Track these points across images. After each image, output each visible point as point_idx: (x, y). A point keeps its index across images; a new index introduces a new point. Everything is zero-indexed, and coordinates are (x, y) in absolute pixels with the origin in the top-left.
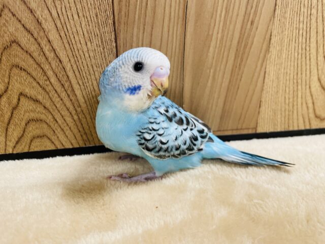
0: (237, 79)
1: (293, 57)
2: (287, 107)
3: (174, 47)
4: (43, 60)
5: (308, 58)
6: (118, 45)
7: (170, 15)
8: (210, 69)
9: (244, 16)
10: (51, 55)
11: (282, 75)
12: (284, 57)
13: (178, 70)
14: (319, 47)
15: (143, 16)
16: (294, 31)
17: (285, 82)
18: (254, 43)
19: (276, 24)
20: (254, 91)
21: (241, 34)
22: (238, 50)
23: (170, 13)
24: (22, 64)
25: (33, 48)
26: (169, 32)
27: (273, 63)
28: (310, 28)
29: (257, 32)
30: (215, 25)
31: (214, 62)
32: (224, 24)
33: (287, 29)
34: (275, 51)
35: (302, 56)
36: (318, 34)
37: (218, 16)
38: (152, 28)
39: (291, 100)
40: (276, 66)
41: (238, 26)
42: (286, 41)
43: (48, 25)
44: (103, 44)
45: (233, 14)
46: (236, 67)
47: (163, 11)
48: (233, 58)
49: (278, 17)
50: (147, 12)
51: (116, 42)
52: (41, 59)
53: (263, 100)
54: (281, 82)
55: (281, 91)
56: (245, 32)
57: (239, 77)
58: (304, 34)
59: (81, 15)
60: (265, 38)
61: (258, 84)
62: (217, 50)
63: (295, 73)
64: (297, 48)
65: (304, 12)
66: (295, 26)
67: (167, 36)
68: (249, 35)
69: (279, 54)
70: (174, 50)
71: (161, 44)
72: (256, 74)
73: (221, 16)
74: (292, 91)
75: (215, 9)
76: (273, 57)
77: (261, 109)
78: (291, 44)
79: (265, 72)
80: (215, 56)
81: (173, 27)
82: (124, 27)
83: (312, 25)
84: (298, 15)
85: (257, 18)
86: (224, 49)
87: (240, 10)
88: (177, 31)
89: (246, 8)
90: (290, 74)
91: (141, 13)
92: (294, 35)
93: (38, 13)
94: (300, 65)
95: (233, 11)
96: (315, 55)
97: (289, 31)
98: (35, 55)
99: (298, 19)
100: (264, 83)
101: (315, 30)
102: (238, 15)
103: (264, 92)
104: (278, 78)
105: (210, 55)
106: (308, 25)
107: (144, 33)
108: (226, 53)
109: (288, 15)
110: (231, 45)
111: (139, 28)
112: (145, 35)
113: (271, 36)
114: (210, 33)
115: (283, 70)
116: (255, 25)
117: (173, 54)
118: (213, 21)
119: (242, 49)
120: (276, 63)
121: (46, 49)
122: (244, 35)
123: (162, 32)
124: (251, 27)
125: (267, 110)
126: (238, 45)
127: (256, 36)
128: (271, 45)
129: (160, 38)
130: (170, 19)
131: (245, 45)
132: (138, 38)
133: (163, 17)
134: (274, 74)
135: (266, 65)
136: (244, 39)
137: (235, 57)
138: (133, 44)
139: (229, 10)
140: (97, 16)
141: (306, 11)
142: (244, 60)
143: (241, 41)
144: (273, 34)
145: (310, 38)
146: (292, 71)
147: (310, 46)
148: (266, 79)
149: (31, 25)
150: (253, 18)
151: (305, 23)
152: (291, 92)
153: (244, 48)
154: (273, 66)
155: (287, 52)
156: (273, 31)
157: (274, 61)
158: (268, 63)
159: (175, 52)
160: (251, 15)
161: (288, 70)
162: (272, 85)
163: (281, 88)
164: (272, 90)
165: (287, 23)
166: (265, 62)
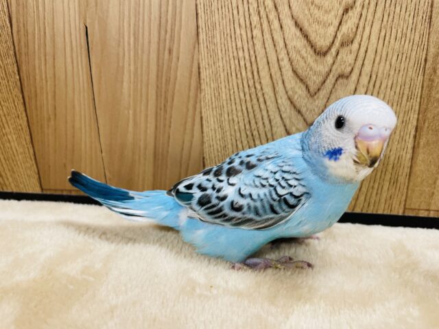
0: (165, 126)
1: (237, 97)
3: (81, 81)
5: (261, 100)
6: (22, 78)
7: (72, 45)
8: (128, 109)
9: (159, 43)
11: (227, 123)
12: (224, 97)
13: (90, 109)
14: (276, 85)
15: (42, 46)
16: (232, 62)
17: (233, 133)
18: (178, 78)
19: (203, 52)
20: (192, 143)
21: (158, 66)
22: (159, 86)
23: (71, 42)
26: (73, 63)
27: (211, 106)
28: (256, 57)
29: (179, 64)
30: (124, 55)
31: (131, 102)
32: (135, 53)
33: (220, 59)
34: (209, 89)
35: (250, 96)
36: (271, 65)
37: (126, 44)
38: (54, 59)
40: (215, 110)
41: (153, 56)
42: (222, 76)
44: (7, 77)
45: (143, 40)
46: (161, 109)
47: (63, 39)
48: (154, 97)
49: (203, 43)
50: (47, 41)
51: (19, 74)
53: (207, 157)
54: (228, 133)
55: (230, 146)
56: (163, 64)
57: (167, 122)
58: (248, 65)
60: (192, 71)
61: (195, 133)
63: (246, 121)
64: (241, 86)
65: (241, 34)
66: (231, 55)
67: (71, 68)
68: (169, 68)
69: (217, 94)
70: (81, 84)
71: (66, 77)
72: (190, 120)
73: (129, 44)
75: (121, 35)
76: (208, 97)
78: (230, 80)
79: (201, 118)
80: (132, 93)
81: (77, 57)
82: (26, 58)
83: (257, 53)
84: (233, 39)
85: (176, 46)
86: (141, 85)
87: (152, 36)
89: (159, 33)
90: (238, 122)
91: (40, 43)
92: (233, 67)
94: (250, 110)
95: (143, 37)
96: (272, 95)
97: (224, 61)
99: (234, 45)
100: (202, 132)
101: (265, 60)
102: (150, 42)
103: (206, 146)
105: (125, 91)
106: (252, 52)
107: (46, 64)
108: (144, 91)
109: (217, 40)
110: (148, 79)
111: (40, 59)
112: (47, 67)
113: (199, 68)
114: (121, 64)
115: (226, 116)
116: (175, 54)
117: (82, 89)
118: (121, 49)
119: (164, 85)
120: (214, 105)
122: (163, 68)
123: (65, 64)
124: (169, 57)
126: (157, 80)
127: (179, 68)
128: (202, 81)
129: (64, 69)
130: (72, 48)
131: (166, 80)
132: (41, 70)
133: (64, 46)
134: (214, 122)
135: (201, 108)
137: (157, 96)
138: (37, 77)
139: (138, 36)
141: (243, 32)
142: (170, 99)
143: (160, 76)
144: (201, 66)
145: (258, 72)
146: (241, 119)
147: (260, 83)
148: (205, 127)
150: (170, 45)
151: (246, 50)
153: (166, 84)
154: (211, 110)
155: (228, 91)
156: (200, 61)
157: (210, 102)
158: (202, 106)
159: (84, 87)
160: (167, 41)
161: (235, 116)
162: (216, 137)
163: (229, 141)
164: (217, 144)
165: (219, 51)
166: (198, 104)
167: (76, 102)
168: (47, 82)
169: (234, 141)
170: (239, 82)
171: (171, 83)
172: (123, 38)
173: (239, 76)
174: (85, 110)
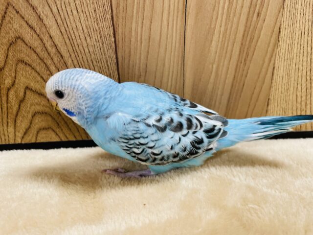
0: (242, 75)
1: (305, 51)
2: (299, 106)
3: (174, 41)
4: (46, 55)
6: (117, 40)
7: (169, 9)
8: (213, 64)
9: (250, 8)
10: (53, 51)
11: (293, 71)
12: (295, 51)
13: (178, 66)
15: (141, 9)
16: (307, 23)
17: (296, 78)
18: (261, 37)
19: (285, 15)
20: (262, 88)
21: (246, 27)
22: (244, 44)
23: (170, 6)
24: (26, 59)
25: (36, 44)
26: (168, 26)
27: (283, 58)
29: (264, 25)
30: (217, 18)
31: (217, 57)
32: (227, 17)
33: (298, 21)
34: (285, 45)
37: (221, 9)
38: (151, 22)
39: (304, 98)
41: (243, 18)
42: (297, 35)
43: (49, 21)
44: (102, 39)
45: (237, 5)
46: (241, 63)
47: (162, 4)
48: (237, 53)
49: (287, 8)
50: (146, 6)
51: (115, 37)
52: (44, 55)
53: (272, 98)
54: (293, 79)
55: (292, 89)
56: (250, 25)
57: (245, 73)
59: (80, 10)
60: (273, 31)
61: (266, 81)
62: (219, 44)
63: (309, 69)
67: (166, 30)
68: (255, 28)
69: (290, 49)
70: (174, 44)
71: (160, 38)
72: (264, 70)
73: (223, 8)
74: (305, 88)
76: (283, 51)
77: (269, 107)
78: (303, 38)
79: (274, 68)
80: (218, 50)
81: (173, 21)
82: (123, 21)
85: (264, 10)
86: (228, 44)
88: (177, 24)
90: (302, 70)
91: (139, 7)
92: (307, 27)
93: (40, 10)
95: (237, 3)
97: (301, 23)
98: (39, 50)
100: (272, 79)
102: (242, 7)
103: (273, 89)
104: (288, 75)
105: (213, 49)
107: (142, 27)
108: (229, 48)
109: (299, 6)
110: (235, 38)
111: (137, 23)
112: (144, 30)
113: (280, 28)
114: (213, 27)
115: (294, 65)
116: (262, 16)
117: (173, 48)
118: (215, 13)
119: (247, 43)
120: (286, 57)
121: (48, 44)
122: (250, 28)
123: (161, 26)
124: (257, 19)
125: (276, 108)
126: (243, 39)
127: (263, 28)
128: (280, 39)
129: (159, 32)
130: (169, 13)
131: (251, 39)
132: (137, 33)
133: (161, 11)
134: (283, 71)
135: (275, 60)
136: (250, 33)
137: (240, 51)
138: (132, 39)
140: (95, 11)
142: (250, 54)
143: (246, 35)
144: (282, 27)
146: (305, 67)
148: (275, 75)
149: (34, 22)
150: (259, 10)
152: (304, 90)
153: (250, 42)
154: (283, 61)
155: (299, 46)
156: (282, 23)
157: (283, 55)
158: (277, 58)
159: (175, 47)
160: (258, 6)
161: (300, 66)
162: (282, 82)
163: (292, 85)
164: (282, 88)
165: (299, 15)
166: (274, 57)
167: (167, 60)
168: (141, 43)
169: (296, 84)
170: (309, 39)
171: (254, 41)
172: (219, 3)
173: (310, 34)
174: (173, 67)
